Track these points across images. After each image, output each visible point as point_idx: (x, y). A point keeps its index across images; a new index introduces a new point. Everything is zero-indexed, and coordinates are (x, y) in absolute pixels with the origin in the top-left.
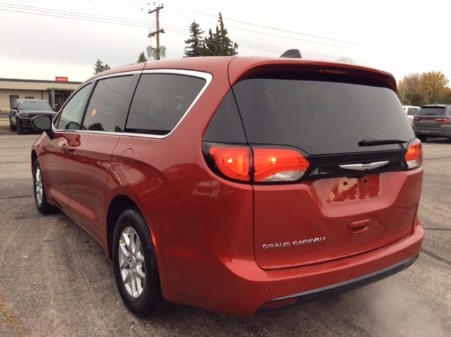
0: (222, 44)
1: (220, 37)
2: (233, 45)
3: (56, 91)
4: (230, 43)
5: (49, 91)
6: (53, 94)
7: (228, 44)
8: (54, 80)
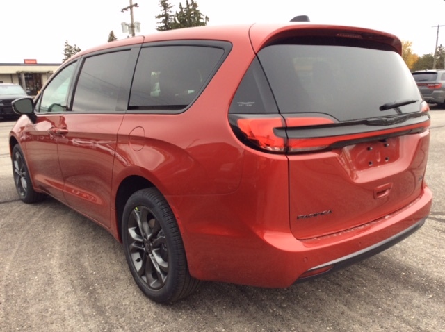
0: (194, 18)
1: (190, 10)
2: (204, 18)
3: (26, 74)
4: (201, 17)
5: (18, 74)
6: (23, 77)
7: (199, 18)
8: (23, 62)
